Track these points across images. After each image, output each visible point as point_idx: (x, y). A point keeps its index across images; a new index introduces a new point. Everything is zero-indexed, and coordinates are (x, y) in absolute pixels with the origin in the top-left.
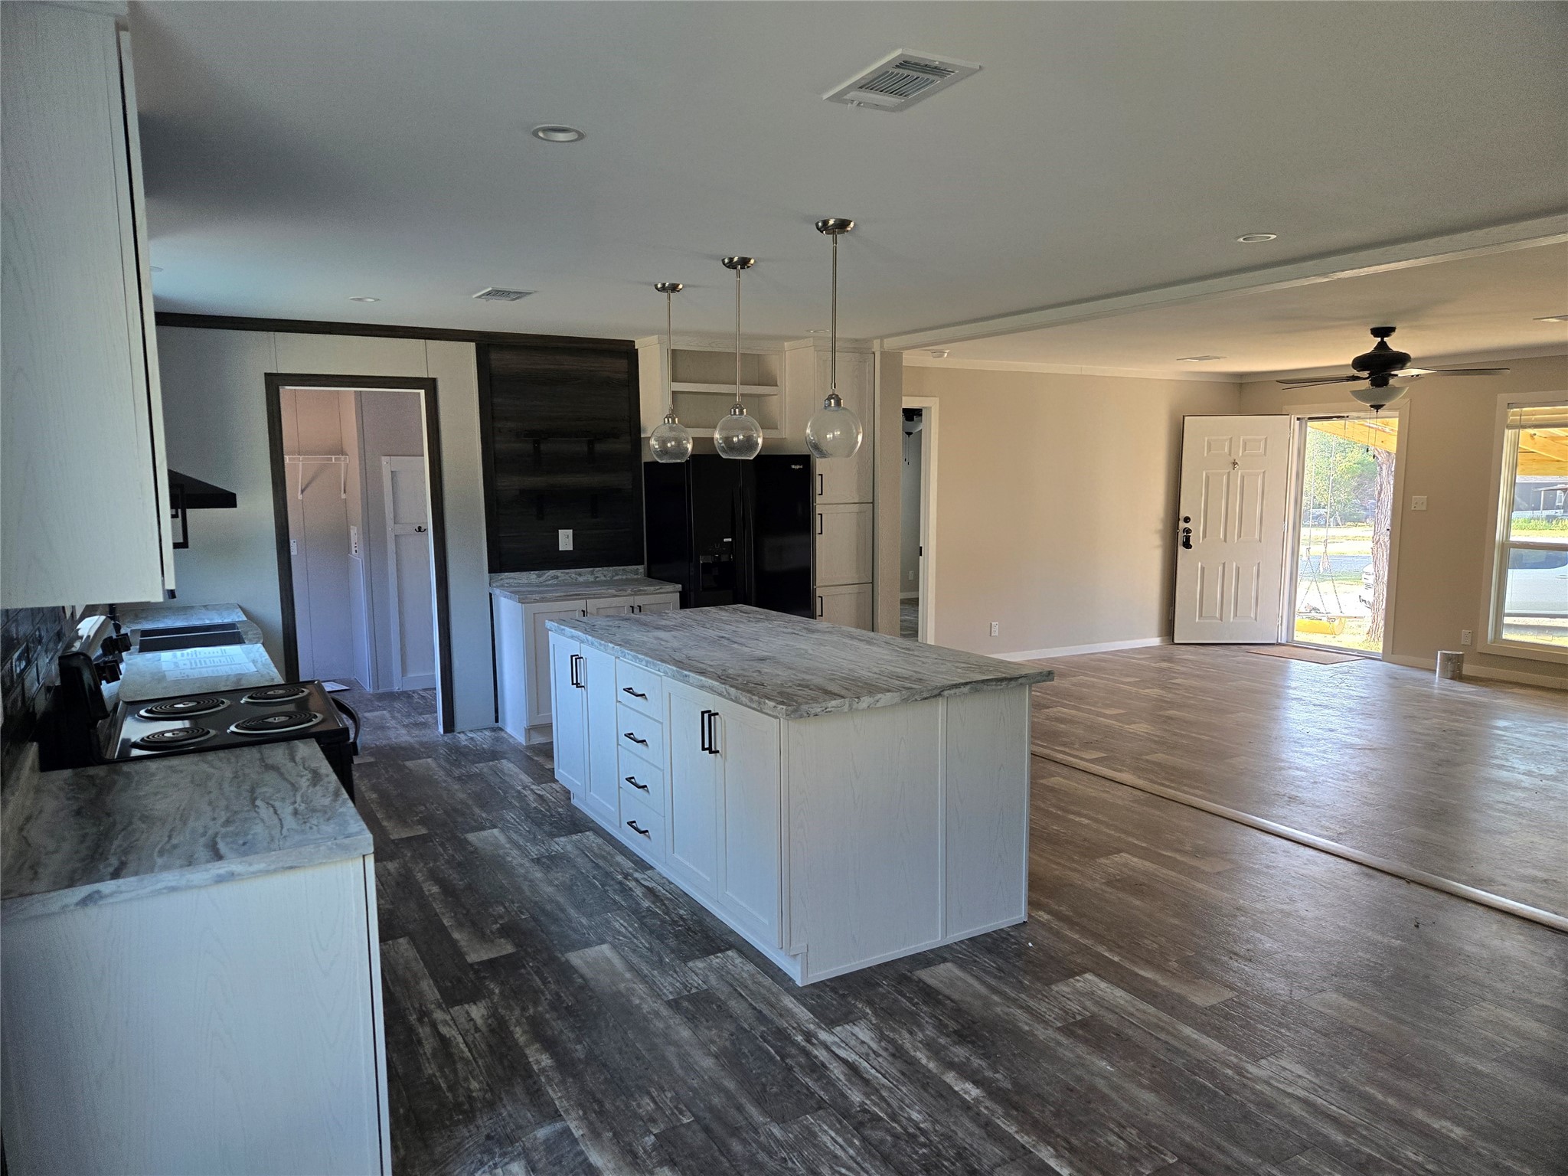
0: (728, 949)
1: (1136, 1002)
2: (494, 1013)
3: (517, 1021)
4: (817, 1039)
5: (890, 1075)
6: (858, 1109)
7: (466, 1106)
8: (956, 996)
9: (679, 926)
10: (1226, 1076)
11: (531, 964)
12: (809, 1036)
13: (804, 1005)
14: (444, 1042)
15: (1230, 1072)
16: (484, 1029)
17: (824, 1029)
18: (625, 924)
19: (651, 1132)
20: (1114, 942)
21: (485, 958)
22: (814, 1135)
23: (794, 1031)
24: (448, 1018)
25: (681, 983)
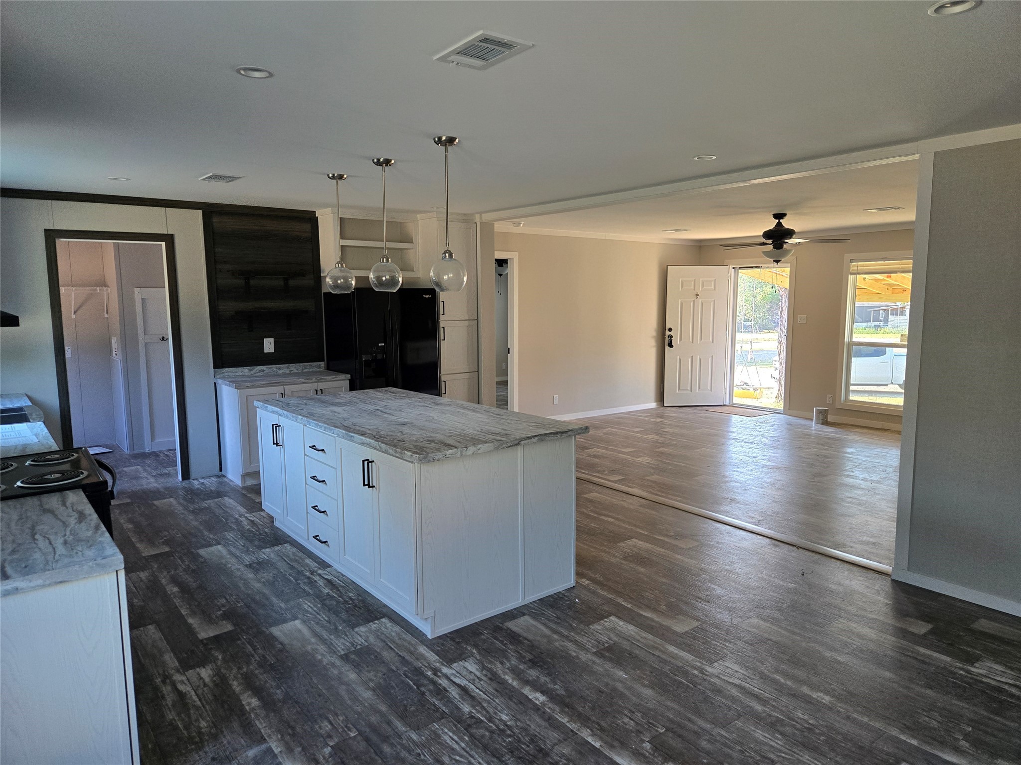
0: (382, 618)
1: (641, 633)
2: (218, 673)
3: (235, 677)
4: (441, 672)
5: (488, 692)
6: (468, 716)
7: (197, 739)
8: (531, 637)
9: (349, 604)
10: (694, 675)
11: (245, 637)
12: (435, 671)
13: (433, 651)
14: (181, 695)
15: (696, 672)
16: (211, 685)
17: (446, 666)
18: (312, 606)
19: (328, 745)
20: (628, 595)
21: (212, 635)
22: (439, 736)
23: (426, 669)
24: (184, 678)
25: (350, 643)
